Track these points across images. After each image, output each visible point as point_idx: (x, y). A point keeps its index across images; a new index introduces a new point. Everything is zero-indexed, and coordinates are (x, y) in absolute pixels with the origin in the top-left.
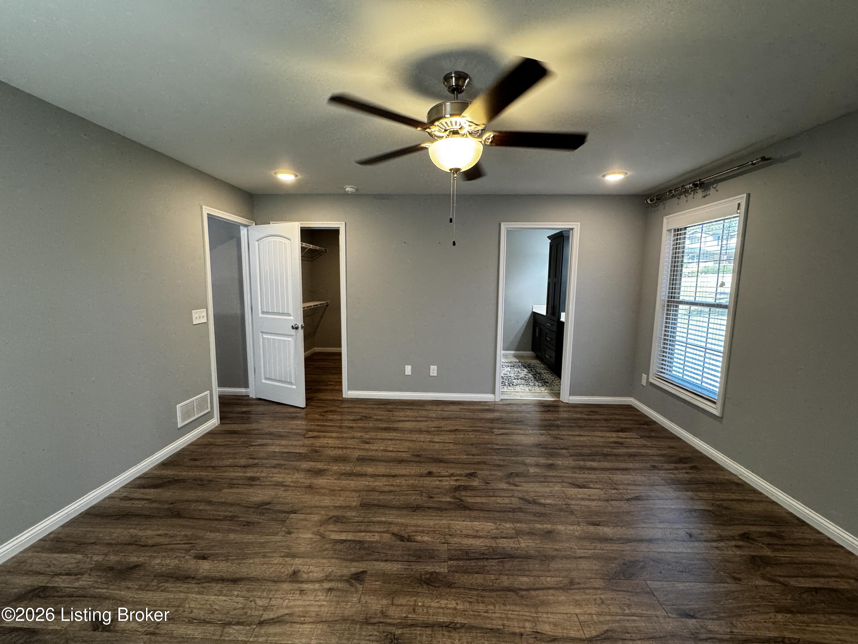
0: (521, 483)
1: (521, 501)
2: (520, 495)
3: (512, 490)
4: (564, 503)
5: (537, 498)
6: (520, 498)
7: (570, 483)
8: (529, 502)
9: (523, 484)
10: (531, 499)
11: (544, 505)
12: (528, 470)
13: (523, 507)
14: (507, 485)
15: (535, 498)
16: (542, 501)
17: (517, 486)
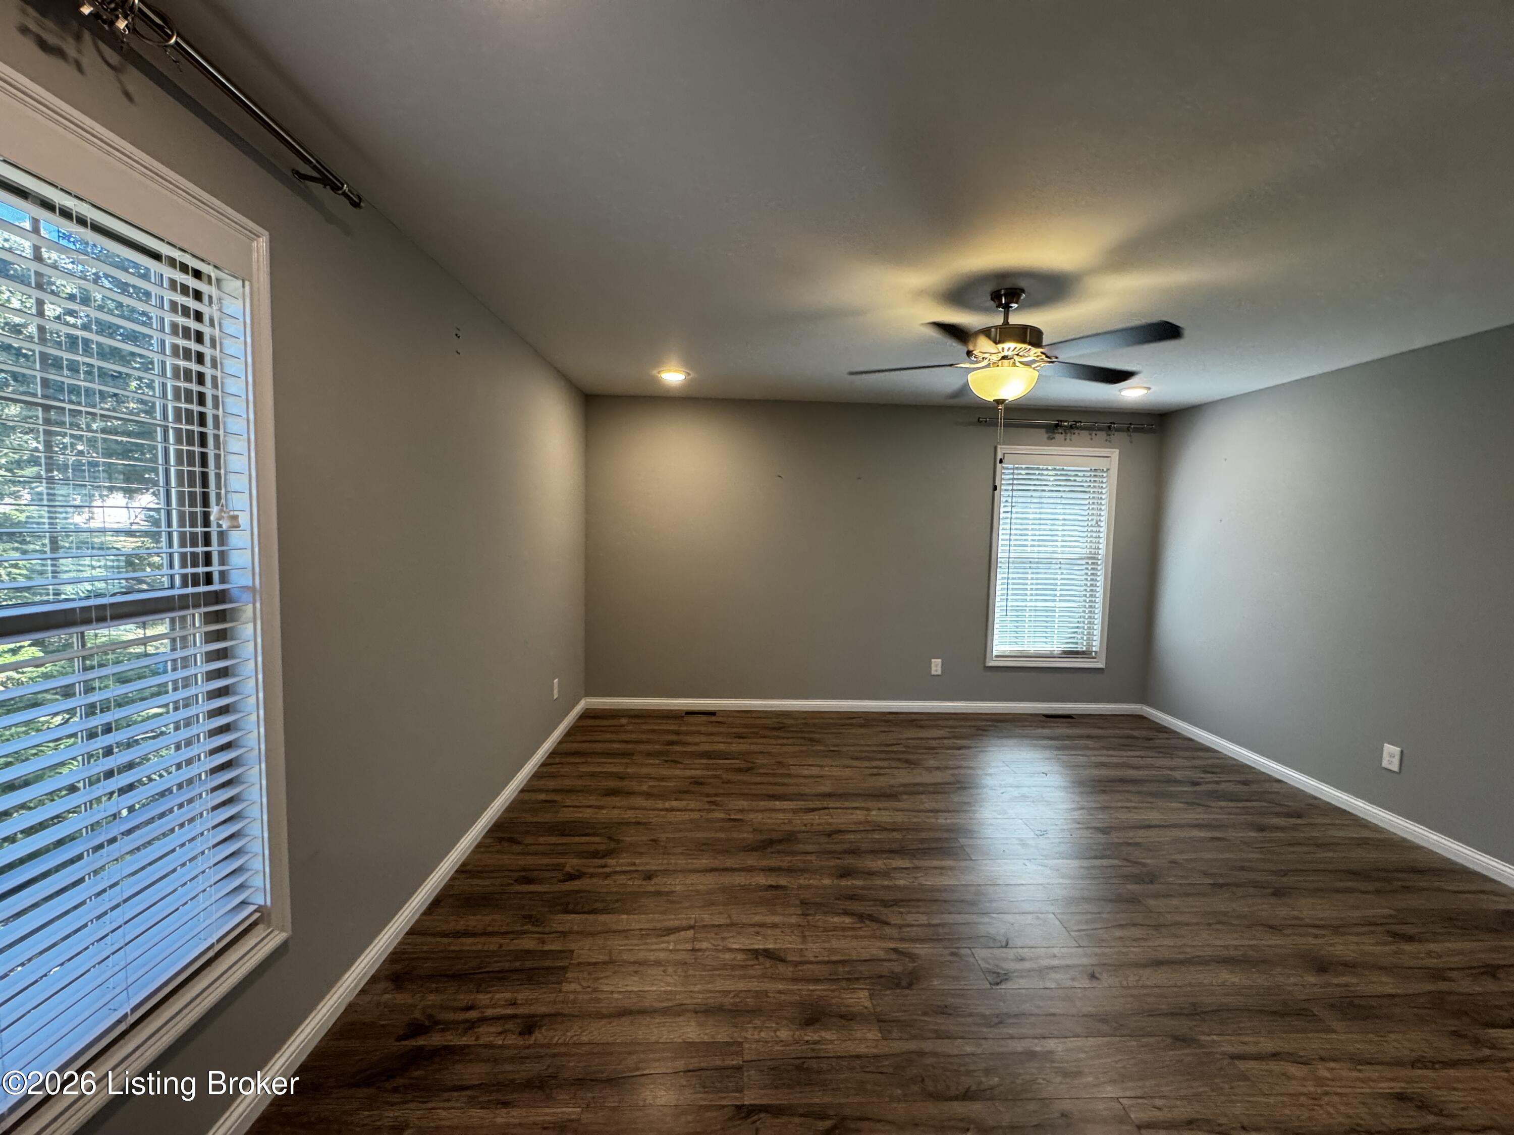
0: (887, 957)
1: (884, 918)
2: (887, 930)
3: (902, 940)
4: (810, 918)
5: (856, 925)
6: (887, 924)
7: (783, 960)
8: (871, 918)
9: (882, 954)
10: (868, 922)
11: (846, 913)
12: (871, 996)
13: (881, 909)
14: (916, 951)
15: (858, 925)
16: (847, 920)
17: (895, 950)
